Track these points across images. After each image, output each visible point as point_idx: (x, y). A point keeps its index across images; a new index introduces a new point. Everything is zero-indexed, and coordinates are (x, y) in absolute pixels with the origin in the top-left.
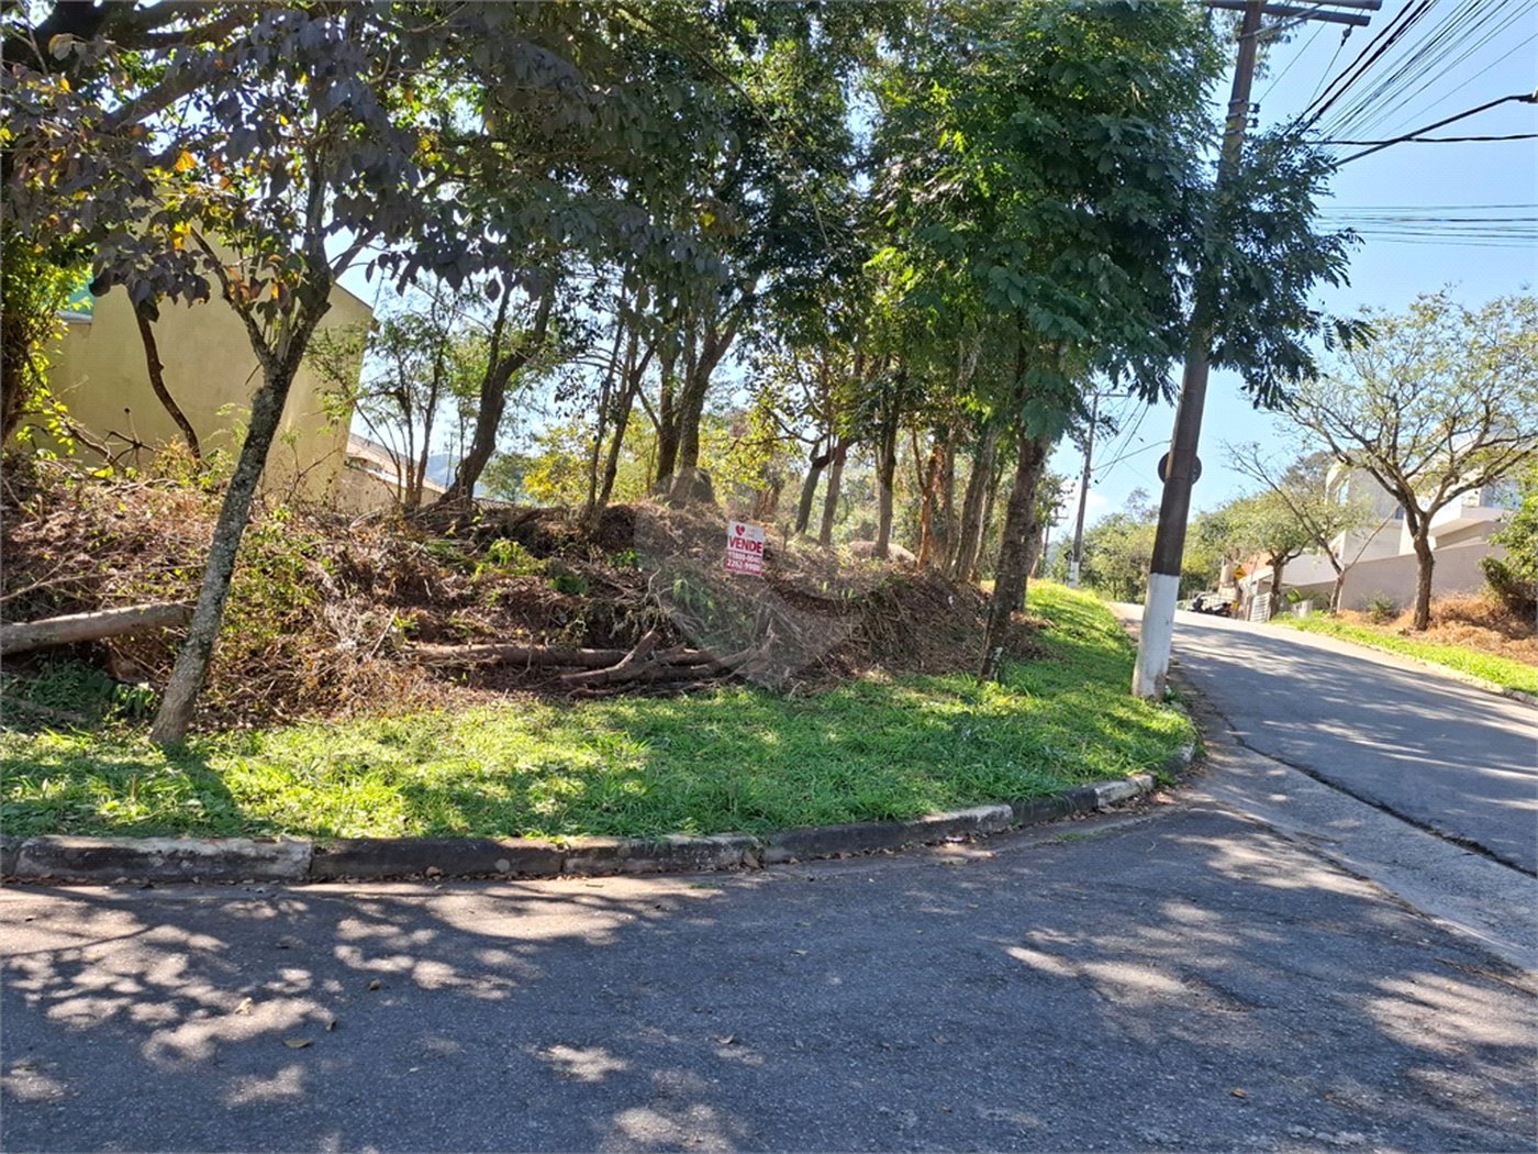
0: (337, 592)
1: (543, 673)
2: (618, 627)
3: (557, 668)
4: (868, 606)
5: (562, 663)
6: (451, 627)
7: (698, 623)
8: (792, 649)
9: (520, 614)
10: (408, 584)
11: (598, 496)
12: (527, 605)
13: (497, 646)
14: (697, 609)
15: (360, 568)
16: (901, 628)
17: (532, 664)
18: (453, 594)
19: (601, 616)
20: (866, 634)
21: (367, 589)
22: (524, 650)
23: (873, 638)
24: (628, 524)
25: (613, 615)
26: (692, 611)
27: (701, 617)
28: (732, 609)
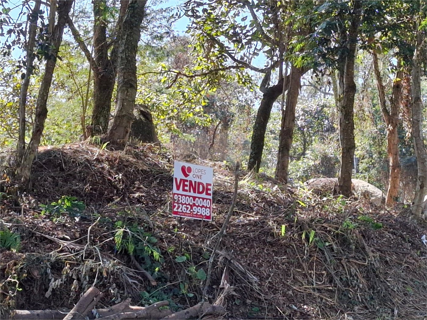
2: (55, 284)
4: (332, 250)
8: (249, 301)
11: (28, 140)
14: (141, 261)
19: (36, 273)
20: (331, 281)
23: (340, 285)
24: (62, 170)
25: (49, 271)
26: (137, 263)
27: (146, 269)
28: (180, 259)
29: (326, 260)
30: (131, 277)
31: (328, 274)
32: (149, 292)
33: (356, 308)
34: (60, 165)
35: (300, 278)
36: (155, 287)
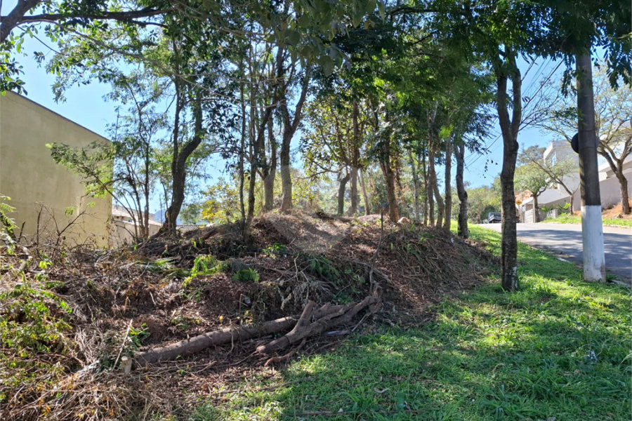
0: (84, 318)
1: (243, 347)
2: (284, 301)
3: (252, 341)
4: (418, 253)
5: (254, 337)
6: (174, 324)
7: (329, 284)
8: (388, 290)
9: (218, 303)
10: (138, 298)
12: (222, 295)
13: (208, 334)
14: (325, 275)
15: (103, 294)
16: (440, 263)
17: (235, 342)
18: (172, 297)
19: (272, 294)
20: (424, 271)
21: (107, 310)
22: (227, 333)
23: (429, 273)
24: (265, 228)
25: (279, 292)
26: (324, 277)
27: (330, 280)
28: (348, 271)
29: (417, 259)
30: (325, 287)
31: (421, 267)
32: (335, 294)
33: (441, 284)
34: (263, 225)
35: (407, 271)
36: (338, 291)
